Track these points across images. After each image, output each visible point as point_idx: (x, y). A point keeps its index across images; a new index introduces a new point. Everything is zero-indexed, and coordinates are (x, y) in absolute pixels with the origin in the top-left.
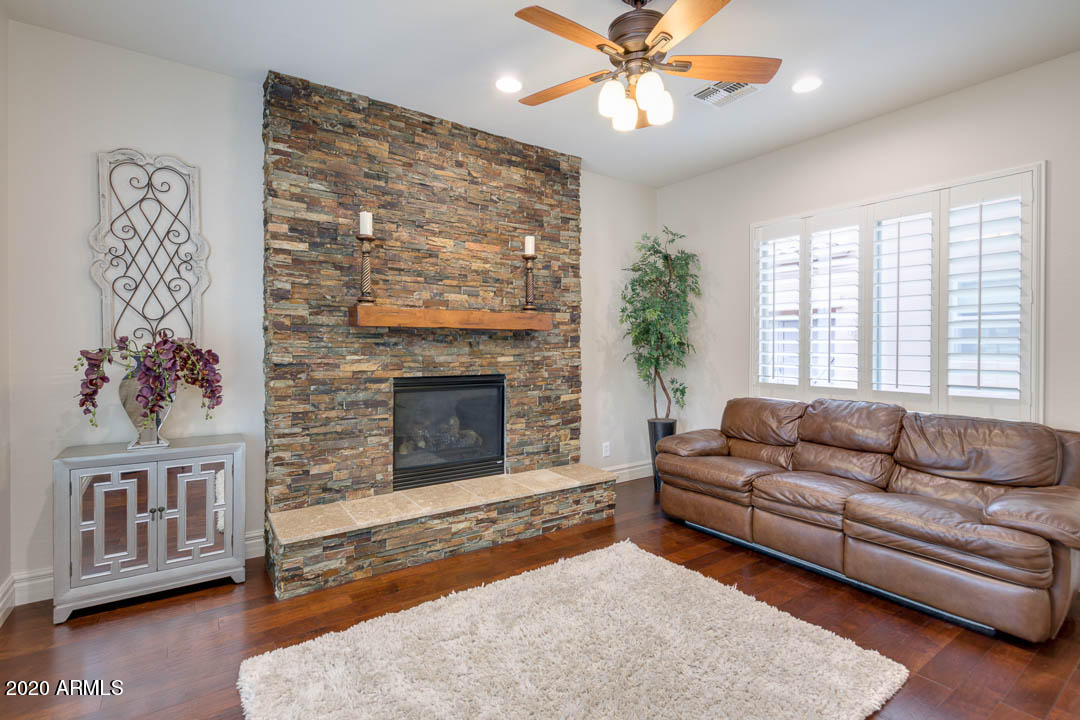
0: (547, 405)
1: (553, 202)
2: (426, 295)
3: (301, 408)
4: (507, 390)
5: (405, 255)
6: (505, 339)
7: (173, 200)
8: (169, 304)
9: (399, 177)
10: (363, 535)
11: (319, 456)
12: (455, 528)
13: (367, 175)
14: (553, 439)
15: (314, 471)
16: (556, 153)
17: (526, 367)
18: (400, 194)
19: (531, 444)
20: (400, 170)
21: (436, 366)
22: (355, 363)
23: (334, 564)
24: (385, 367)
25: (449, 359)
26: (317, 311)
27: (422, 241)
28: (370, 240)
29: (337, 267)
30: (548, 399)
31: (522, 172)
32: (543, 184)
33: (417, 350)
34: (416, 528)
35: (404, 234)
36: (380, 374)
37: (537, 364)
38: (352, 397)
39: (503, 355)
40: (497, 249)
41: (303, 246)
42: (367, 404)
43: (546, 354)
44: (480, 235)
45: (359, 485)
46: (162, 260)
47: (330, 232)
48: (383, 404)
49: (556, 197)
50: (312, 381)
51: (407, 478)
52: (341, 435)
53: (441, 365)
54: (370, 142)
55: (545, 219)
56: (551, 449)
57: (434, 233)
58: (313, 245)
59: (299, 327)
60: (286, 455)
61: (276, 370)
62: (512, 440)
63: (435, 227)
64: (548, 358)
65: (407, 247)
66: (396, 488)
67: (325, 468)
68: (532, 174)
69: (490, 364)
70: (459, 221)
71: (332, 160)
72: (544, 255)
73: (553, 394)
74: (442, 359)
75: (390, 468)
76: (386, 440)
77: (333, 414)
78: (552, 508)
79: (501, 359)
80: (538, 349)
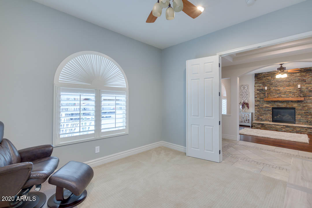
0: (307, 114)
1: (309, 77)
2: (278, 96)
3: (258, 110)
4: (296, 111)
5: (273, 91)
6: (295, 102)
7: (246, 89)
8: (246, 99)
9: (272, 81)
10: (263, 124)
11: (261, 116)
12: (277, 127)
13: (267, 82)
14: (309, 120)
15: (260, 117)
16: (310, 68)
17: (301, 107)
18: (273, 83)
19: (302, 120)
20: (273, 80)
21: (279, 106)
22: (265, 105)
23: (259, 126)
24: (270, 106)
25: (282, 105)
26: (261, 99)
27: (277, 89)
28: (266, 90)
29: (263, 94)
30: (308, 113)
31: (300, 73)
32: (305, 74)
33: (276, 104)
34: (270, 125)
35: (274, 88)
36: (270, 107)
37: (304, 106)
38: (265, 109)
39: (295, 104)
40: (293, 87)
41: (259, 92)
42: (267, 110)
43: (307, 104)
44: (289, 86)
45: (266, 120)
46: (245, 95)
47: (262, 90)
48: (270, 110)
49: (310, 76)
50: (260, 107)
51: (273, 121)
52: (264, 114)
53: (280, 106)
54: (268, 77)
55: (306, 80)
56: (309, 122)
57: (279, 87)
58: (260, 91)
59: (258, 101)
60: (257, 115)
61: (255, 106)
62: (297, 119)
63: (279, 86)
64: (308, 105)
65: (274, 90)
66: (272, 122)
67: (261, 117)
68: (302, 73)
69: (291, 106)
70: (284, 84)
71: (262, 81)
72: (306, 87)
73: (309, 112)
74: (280, 105)
75: (271, 119)
76: (270, 115)
77: (262, 111)
78: (299, 129)
79: (294, 105)
80: (304, 103)
